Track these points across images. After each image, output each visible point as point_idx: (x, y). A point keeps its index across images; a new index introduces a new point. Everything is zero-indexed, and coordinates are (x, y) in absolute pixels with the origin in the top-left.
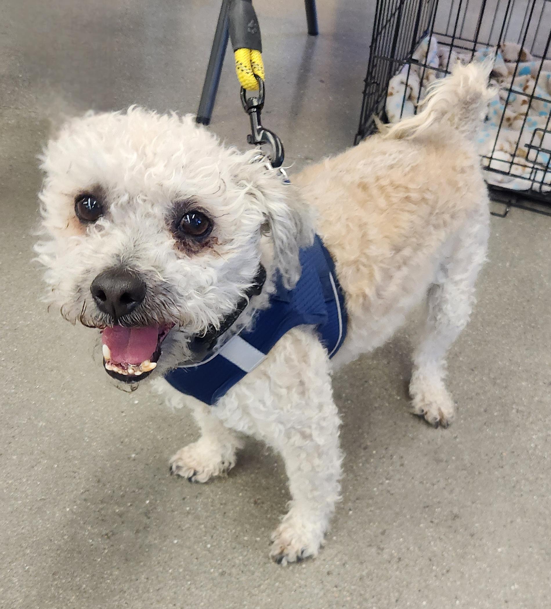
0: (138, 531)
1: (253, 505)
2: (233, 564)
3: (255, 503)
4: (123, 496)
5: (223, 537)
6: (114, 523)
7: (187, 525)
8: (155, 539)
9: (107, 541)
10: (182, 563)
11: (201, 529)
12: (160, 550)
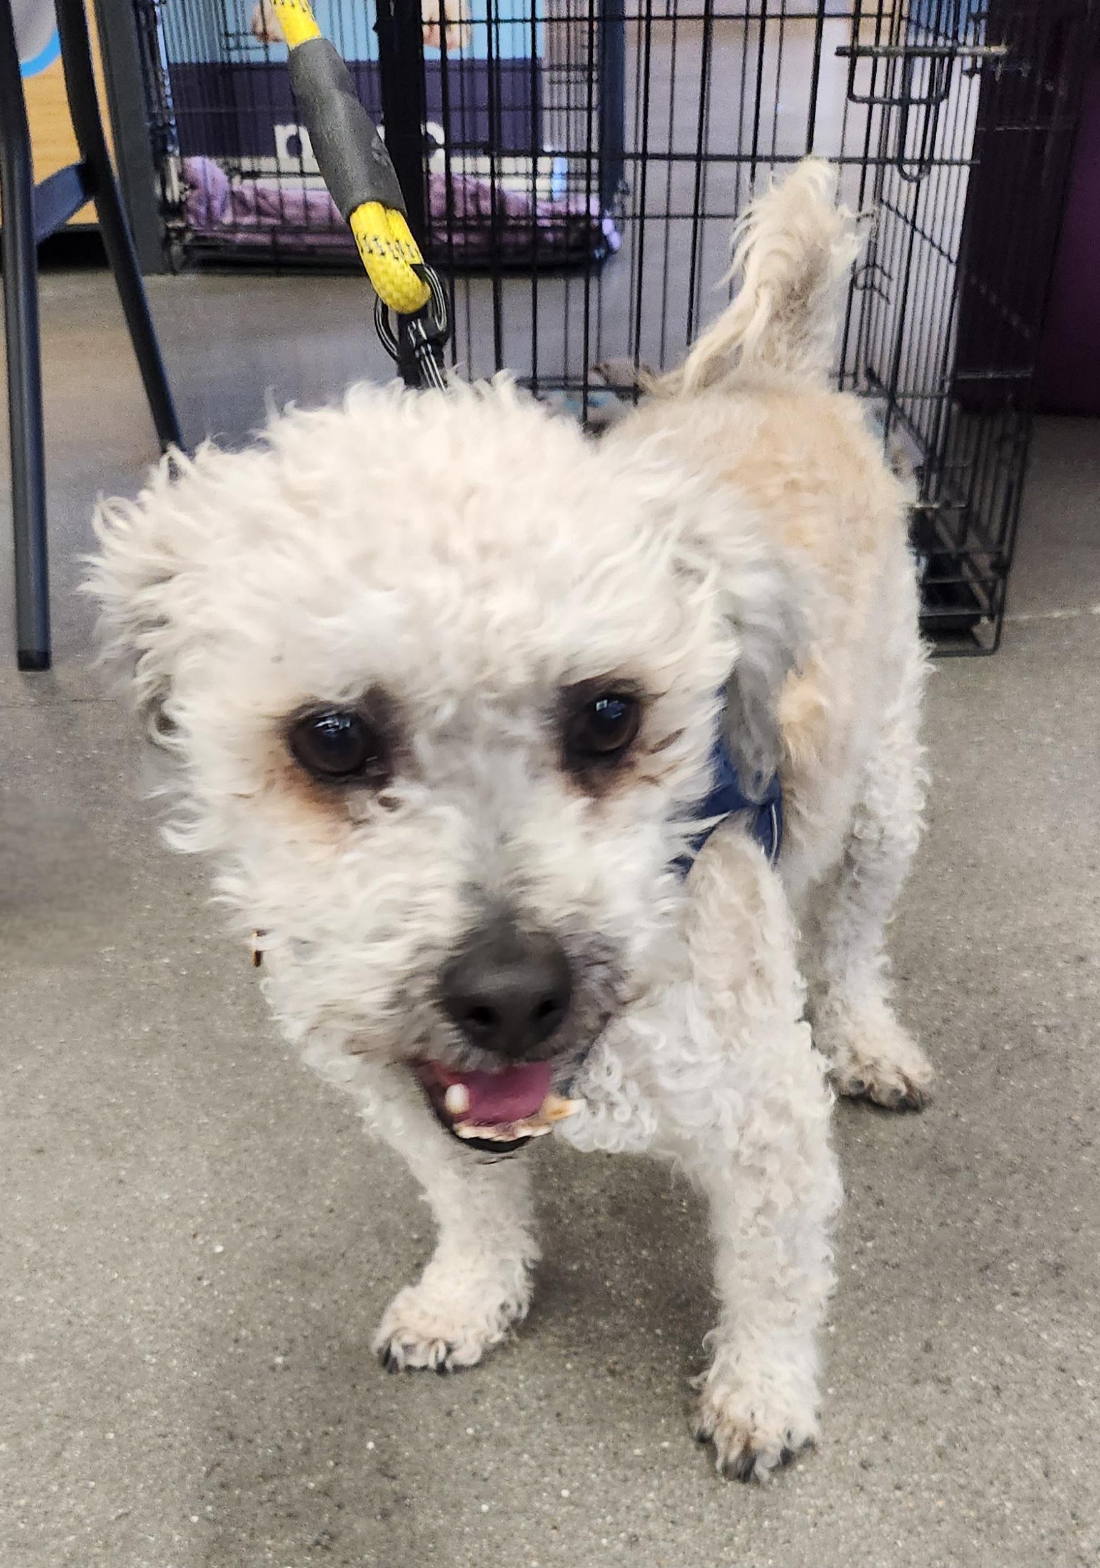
0: (385, 1515)
1: (609, 1379)
2: (642, 1513)
3: (612, 1373)
4: (306, 1452)
5: (587, 1465)
6: (319, 1513)
7: (491, 1467)
8: (435, 1517)
9: (328, 1556)
10: (528, 1547)
11: (526, 1464)
12: (462, 1535)
